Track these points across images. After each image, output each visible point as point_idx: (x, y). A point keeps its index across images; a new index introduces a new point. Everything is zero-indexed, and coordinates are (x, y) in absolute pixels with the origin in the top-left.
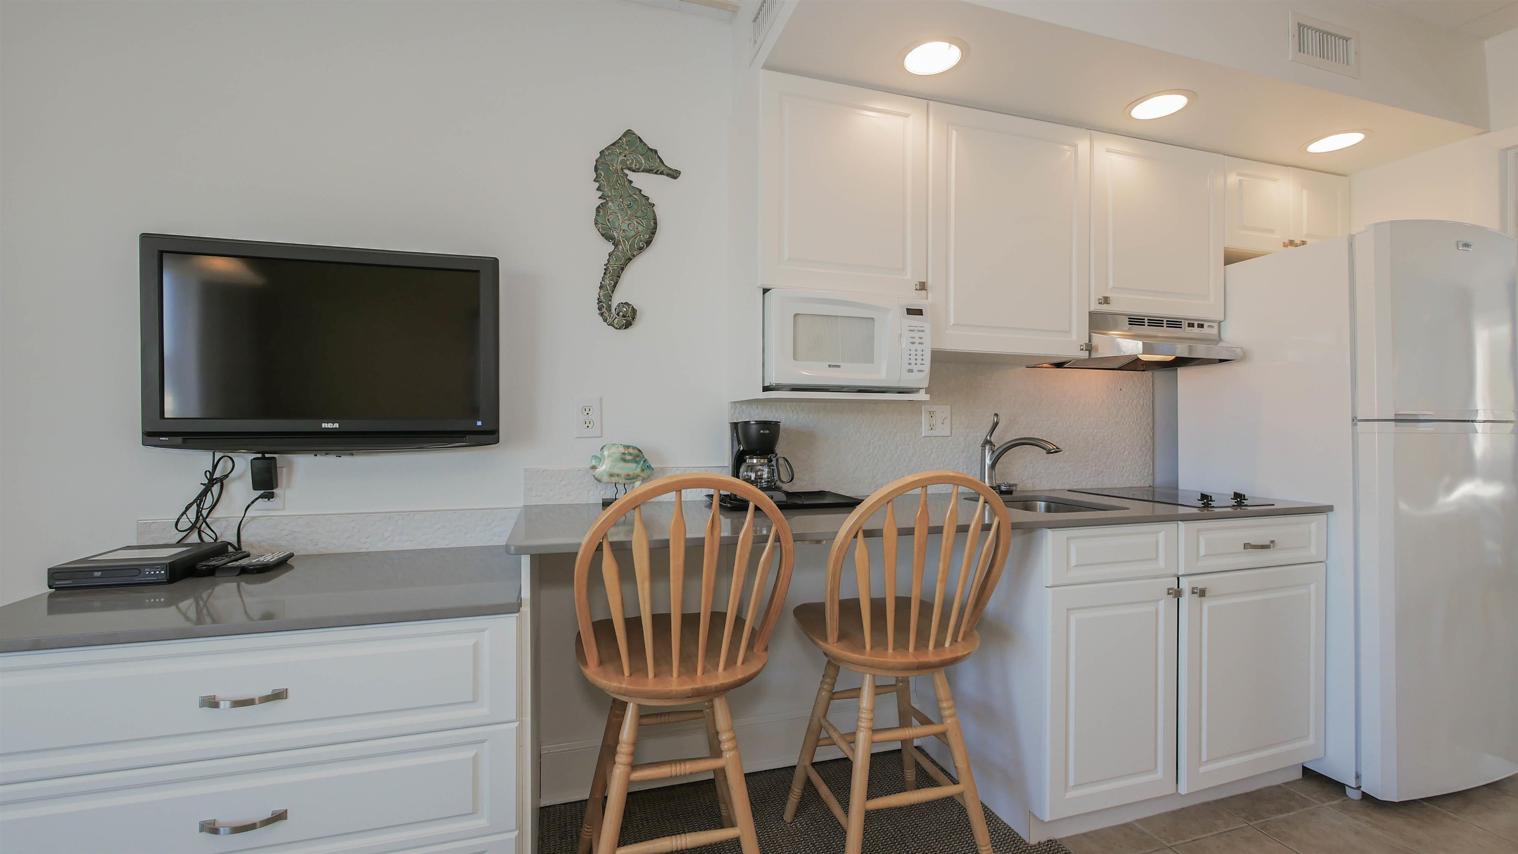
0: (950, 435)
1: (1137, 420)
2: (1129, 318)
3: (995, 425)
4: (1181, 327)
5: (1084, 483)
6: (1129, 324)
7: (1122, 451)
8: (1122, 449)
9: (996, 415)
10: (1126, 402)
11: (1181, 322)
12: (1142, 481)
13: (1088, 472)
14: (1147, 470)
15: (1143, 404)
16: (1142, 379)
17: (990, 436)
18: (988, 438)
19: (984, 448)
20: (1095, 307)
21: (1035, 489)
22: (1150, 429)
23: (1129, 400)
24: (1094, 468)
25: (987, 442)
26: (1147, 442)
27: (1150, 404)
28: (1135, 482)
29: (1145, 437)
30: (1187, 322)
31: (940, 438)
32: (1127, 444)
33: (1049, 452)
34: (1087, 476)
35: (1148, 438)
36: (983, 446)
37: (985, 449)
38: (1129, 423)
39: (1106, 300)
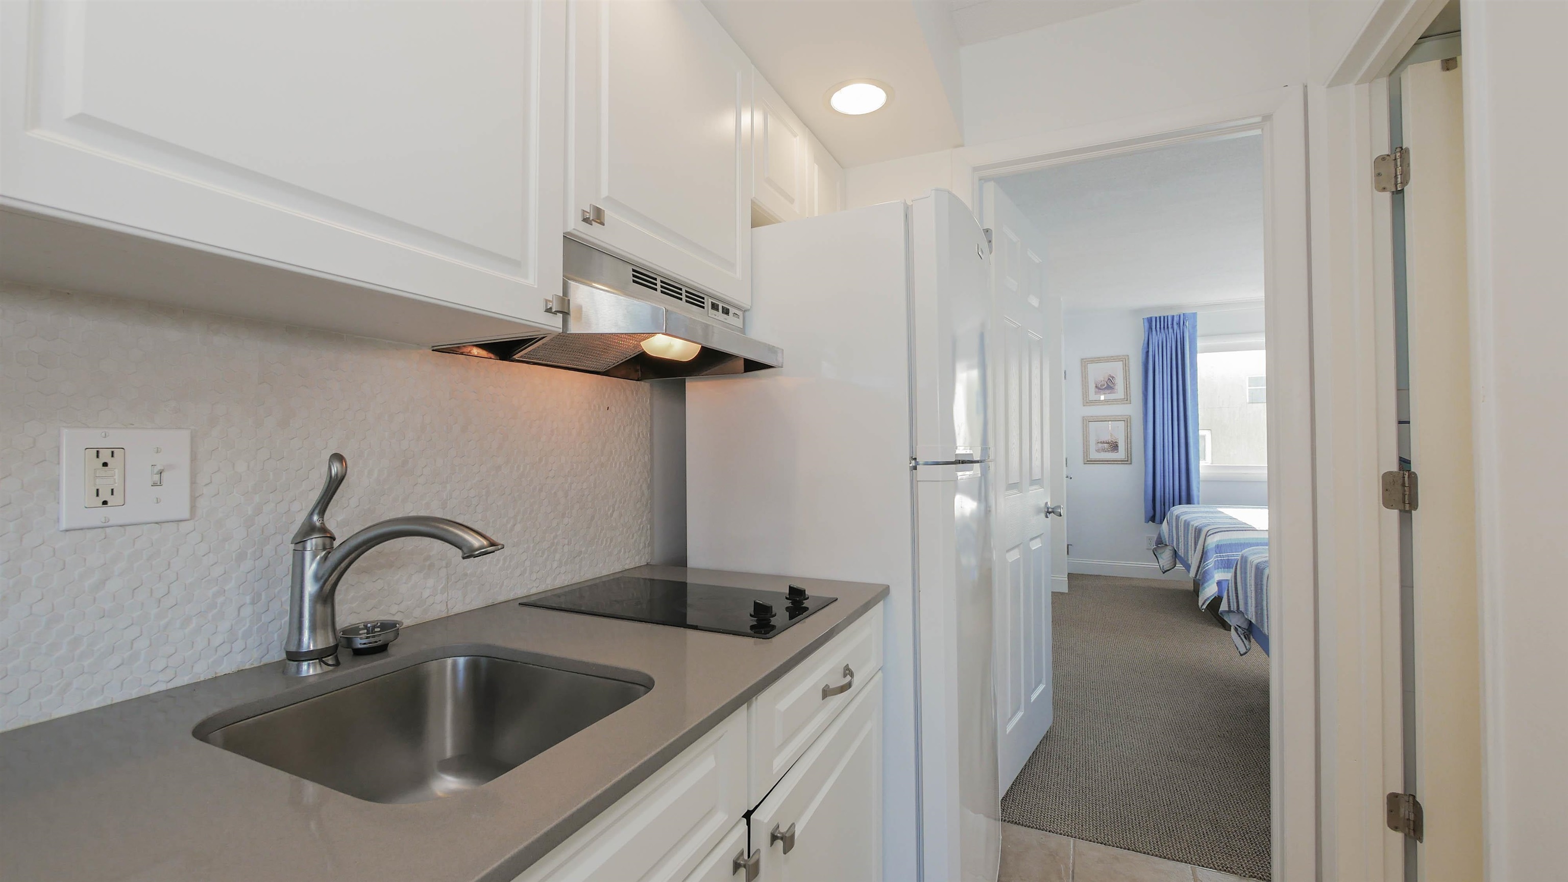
0: (187, 515)
1: (631, 459)
2: (634, 271)
3: (334, 485)
4: (703, 307)
5: (549, 581)
6: (634, 281)
7: (609, 513)
8: (609, 509)
9: (338, 457)
10: (616, 430)
11: (703, 298)
12: (637, 558)
13: (558, 556)
14: (643, 539)
15: (639, 434)
16: (637, 394)
17: (322, 513)
18: (315, 518)
19: (299, 547)
20: (574, 225)
21: (452, 613)
22: (648, 472)
23: (620, 426)
24: (566, 548)
25: (309, 530)
26: (643, 494)
27: (647, 434)
28: (628, 562)
29: (641, 486)
30: (710, 300)
31: (145, 527)
32: (616, 501)
33: (470, 553)
34: (555, 565)
35: (645, 486)
36: (300, 541)
37: (304, 549)
38: (620, 464)
39: (596, 217)
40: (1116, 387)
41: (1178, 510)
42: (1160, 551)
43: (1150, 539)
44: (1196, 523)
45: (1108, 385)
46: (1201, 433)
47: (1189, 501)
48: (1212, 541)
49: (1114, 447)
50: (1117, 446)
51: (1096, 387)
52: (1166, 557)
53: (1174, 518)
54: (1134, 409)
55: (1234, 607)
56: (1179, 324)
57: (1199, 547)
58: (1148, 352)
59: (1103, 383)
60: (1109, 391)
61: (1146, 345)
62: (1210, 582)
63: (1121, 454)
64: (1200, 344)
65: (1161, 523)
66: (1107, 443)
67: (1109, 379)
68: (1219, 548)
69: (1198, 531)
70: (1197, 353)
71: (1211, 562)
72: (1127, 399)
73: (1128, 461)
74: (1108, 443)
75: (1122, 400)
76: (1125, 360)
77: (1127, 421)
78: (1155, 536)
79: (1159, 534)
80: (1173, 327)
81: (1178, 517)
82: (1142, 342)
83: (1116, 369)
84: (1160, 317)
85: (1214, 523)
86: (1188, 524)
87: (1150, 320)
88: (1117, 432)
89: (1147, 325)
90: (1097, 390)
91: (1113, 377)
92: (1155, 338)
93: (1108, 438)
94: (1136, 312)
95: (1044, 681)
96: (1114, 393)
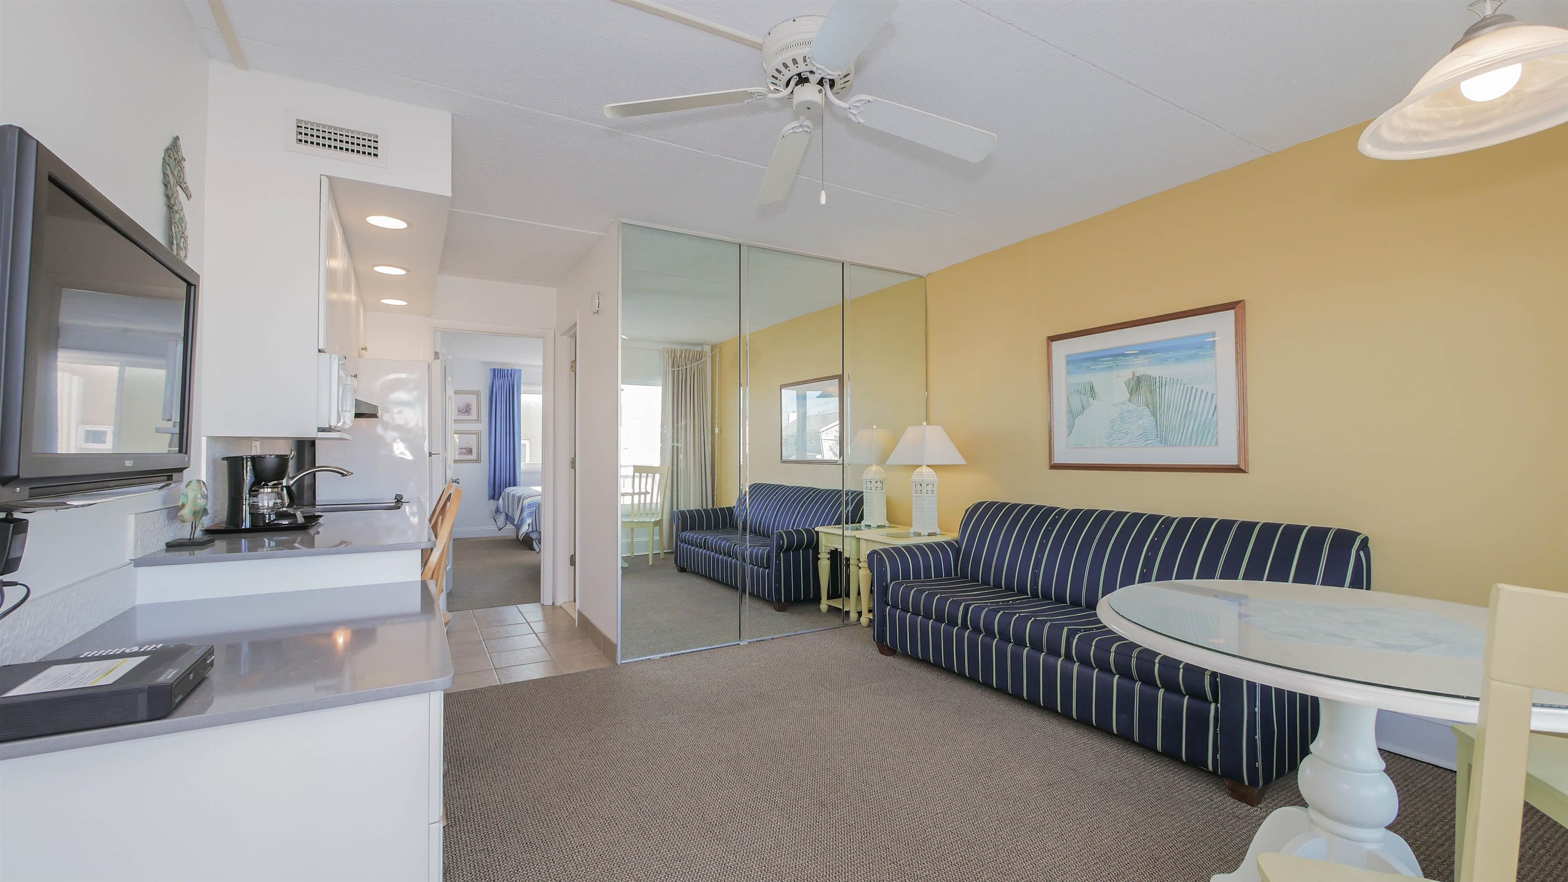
33: (344, 476)
40: (472, 412)
41: (508, 490)
42: (497, 516)
43: (491, 511)
44: (518, 495)
45: (467, 410)
46: (523, 442)
47: (515, 485)
48: (526, 502)
49: (470, 451)
50: (471, 451)
51: (459, 410)
52: (501, 519)
53: (507, 494)
54: (483, 427)
55: (534, 529)
56: (511, 375)
57: (520, 506)
58: (492, 391)
59: (463, 408)
60: (467, 414)
61: (491, 384)
62: (525, 524)
63: (474, 456)
64: (523, 388)
65: (498, 500)
66: (464, 449)
67: (467, 406)
68: (530, 506)
69: (519, 498)
70: (521, 393)
71: (525, 514)
72: (478, 420)
73: (478, 460)
74: (466, 449)
75: (476, 420)
76: (477, 394)
77: (478, 434)
78: (494, 508)
79: (497, 506)
80: (508, 377)
81: (508, 493)
82: (489, 384)
83: (472, 399)
84: (500, 369)
85: (525, 494)
86: (514, 496)
87: (494, 370)
88: (472, 442)
89: (492, 372)
90: (459, 413)
91: (470, 405)
92: (498, 382)
93: (465, 445)
94: (486, 363)
95: (450, 564)
96: (471, 415)
